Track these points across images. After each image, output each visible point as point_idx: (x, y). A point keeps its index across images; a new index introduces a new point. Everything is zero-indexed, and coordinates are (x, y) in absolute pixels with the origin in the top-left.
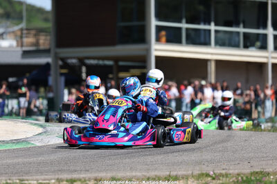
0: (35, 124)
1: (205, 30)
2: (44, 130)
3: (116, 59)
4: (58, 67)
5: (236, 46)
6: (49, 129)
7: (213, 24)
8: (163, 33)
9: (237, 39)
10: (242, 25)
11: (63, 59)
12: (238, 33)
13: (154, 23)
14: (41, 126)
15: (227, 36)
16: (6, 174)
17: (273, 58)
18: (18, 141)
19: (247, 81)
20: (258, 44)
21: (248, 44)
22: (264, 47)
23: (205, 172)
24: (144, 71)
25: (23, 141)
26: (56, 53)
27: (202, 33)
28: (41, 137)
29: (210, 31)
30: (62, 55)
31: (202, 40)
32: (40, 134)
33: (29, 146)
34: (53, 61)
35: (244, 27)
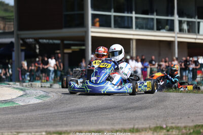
0: (17, 88)
1: (128, 17)
2: (25, 93)
3: (62, 39)
4: (20, 45)
5: (151, 29)
6: (28, 92)
7: (134, 12)
8: (97, 19)
9: (152, 24)
10: (155, 14)
11: (23, 39)
12: (153, 19)
13: (90, 12)
14: (22, 90)
15: (144, 21)
16: (4, 127)
17: (178, 37)
18: (6, 102)
19: (160, 55)
20: (168, 27)
21: (160, 27)
22: (172, 29)
23: (158, 125)
24: (83, 48)
25: (10, 102)
26: (18, 35)
27: (126, 19)
28: (23, 98)
29: (131, 17)
30: (23, 36)
31: (126, 24)
32: (22, 96)
33: (14, 105)
34: (16, 40)
35: (157, 15)
